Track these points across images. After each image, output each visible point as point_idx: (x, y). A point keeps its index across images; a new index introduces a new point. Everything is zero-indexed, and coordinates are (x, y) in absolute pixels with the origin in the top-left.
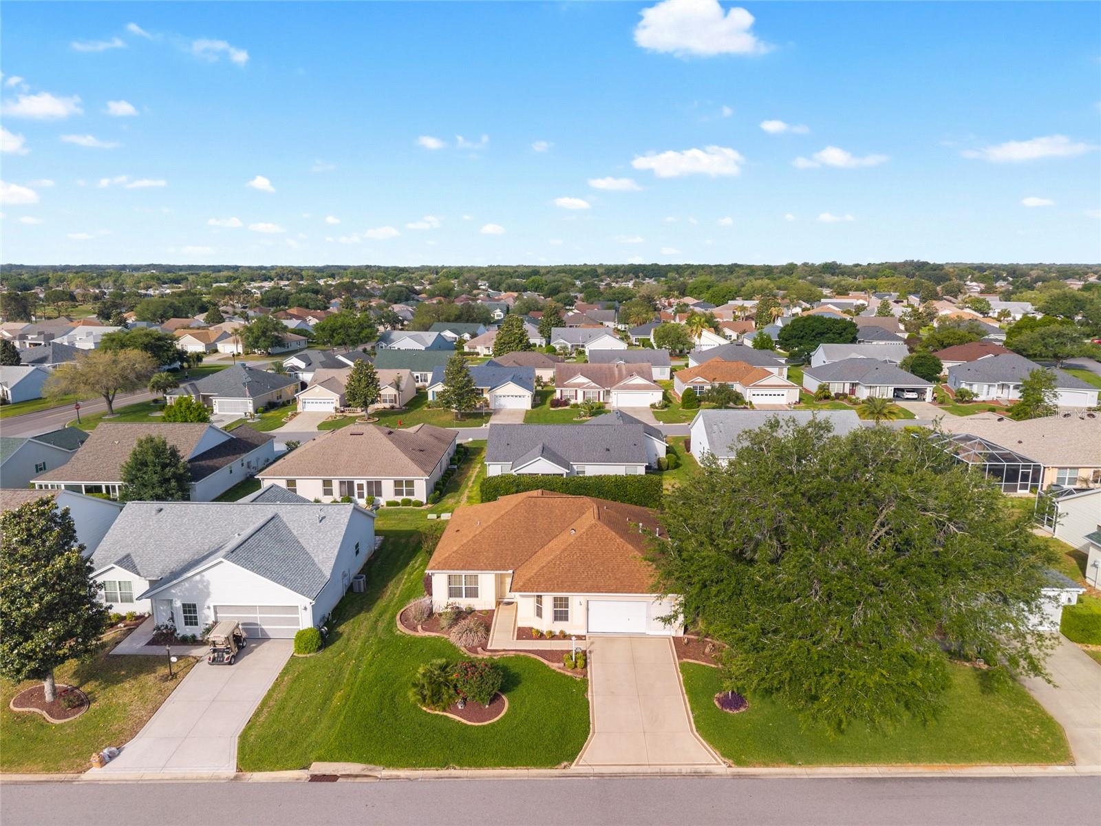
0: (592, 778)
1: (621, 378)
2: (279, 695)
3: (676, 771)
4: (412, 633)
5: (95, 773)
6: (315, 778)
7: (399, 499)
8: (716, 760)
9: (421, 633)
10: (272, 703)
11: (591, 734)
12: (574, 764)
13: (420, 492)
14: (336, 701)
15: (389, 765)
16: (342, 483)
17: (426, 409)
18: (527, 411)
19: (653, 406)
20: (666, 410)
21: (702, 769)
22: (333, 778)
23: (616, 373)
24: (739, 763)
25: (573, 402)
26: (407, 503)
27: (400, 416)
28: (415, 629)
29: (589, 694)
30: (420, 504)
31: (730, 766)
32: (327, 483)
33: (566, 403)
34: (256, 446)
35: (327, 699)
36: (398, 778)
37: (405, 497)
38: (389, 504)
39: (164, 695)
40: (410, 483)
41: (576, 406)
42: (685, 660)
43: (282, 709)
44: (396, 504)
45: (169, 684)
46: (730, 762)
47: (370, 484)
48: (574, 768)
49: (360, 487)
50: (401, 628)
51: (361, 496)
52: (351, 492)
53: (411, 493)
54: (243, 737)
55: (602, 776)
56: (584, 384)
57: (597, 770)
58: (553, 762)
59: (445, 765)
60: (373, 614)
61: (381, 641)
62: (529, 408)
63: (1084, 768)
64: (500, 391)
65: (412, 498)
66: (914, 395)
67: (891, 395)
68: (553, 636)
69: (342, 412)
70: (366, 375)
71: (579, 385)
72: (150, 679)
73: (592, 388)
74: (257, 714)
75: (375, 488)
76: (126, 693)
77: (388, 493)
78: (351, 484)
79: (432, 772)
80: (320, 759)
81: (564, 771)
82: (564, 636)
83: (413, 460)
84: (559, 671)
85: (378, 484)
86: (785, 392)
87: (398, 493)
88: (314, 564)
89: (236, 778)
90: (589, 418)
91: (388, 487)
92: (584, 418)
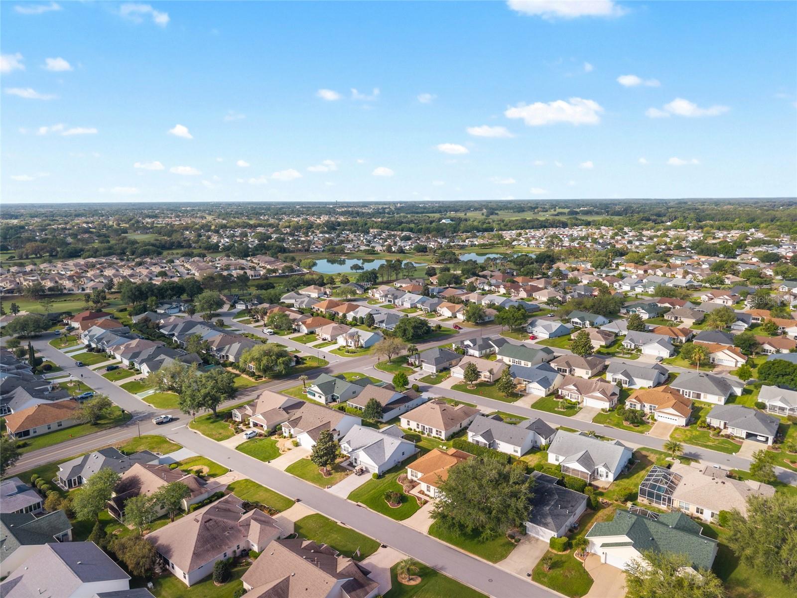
0: (400, 525)
1: (594, 391)
2: (363, 487)
3: (417, 531)
4: (398, 482)
5: (326, 490)
6: (358, 505)
7: (437, 436)
8: (427, 532)
9: (400, 483)
11: (410, 517)
15: (370, 508)
16: (421, 425)
18: (541, 398)
19: (602, 410)
21: (422, 532)
22: (360, 506)
23: (593, 387)
25: (567, 397)
26: (439, 438)
27: (486, 388)
28: (400, 481)
29: (419, 510)
30: (443, 440)
31: (427, 534)
32: (418, 425)
33: (562, 398)
34: (413, 400)
35: (371, 491)
36: (370, 510)
37: (439, 436)
38: (434, 437)
39: (344, 478)
40: (440, 432)
41: (567, 400)
43: (362, 489)
44: (436, 438)
45: (346, 476)
46: (429, 533)
47: (429, 429)
48: (400, 522)
49: (427, 429)
50: (397, 480)
51: (426, 431)
52: (424, 429)
53: (441, 435)
54: (352, 492)
55: (403, 525)
56: (573, 390)
58: (397, 520)
59: (379, 512)
60: (396, 474)
61: (391, 481)
62: (544, 396)
64: (531, 385)
65: (441, 437)
66: (763, 439)
67: (744, 436)
68: (426, 495)
70: (471, 370)
71: (570, 390)
72: (343, 474)
73: (575, 393)
74: (357, 489)
75: (431, 431)
76: (337, 475)
77: (434, 434)
78: (424, 427)
79: (376, 512)
80: (360, 502)
82: (428, 496)
83: (444, 423)
84: (418, 503)
85: (432, 429)
86: (677, 418)
87: (437, 434)
88: (383, 456)
89: (345, 500)
90: (562, 410)
91: (434, 431)
92: (560, 410)
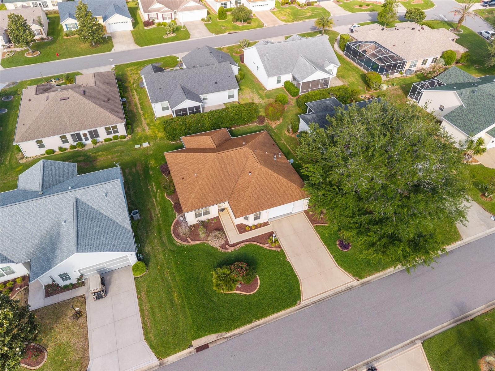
0: (312, 305)
1: (181, 2)
3: (340, 290)
4: (187, 244)
6: (199, 350)
7: (111, 136)
8: (352, 279)
9: (192, 243)
10: (147, 313)
11: (300, 281)
12: (302, 301)
13: (122, 130)
14: (176, 299)
15: (228, 330)
16: (72, 135)
17: (65, 37)
18: (132, 32)
19: (203, 20)
20: (210, 22)
21: (349, 285)
22: (206, 346)
24: (361, 278)
25: (157, 22)
26: (116, 138)
27: (53, 46)
28: (186, 241)
29: (288, 258)
30: (123, 137)
31: (358, 280)
32: (63, 137)
33: (153, 23)
35: (172, 300)
36: (235, 335)
37: (113, 135)
38: (106, 140)
40: (115, 127)
41: (159, 24)
42: (316, 225)
43: (154, 315)
44: (110, 140)
45: (81, 320)
46: (357, 278)
47: (90, 132)
48: (303, 303)
49: (85, 135)
50: (179, 242)
51: (87, 139)
52: (80, 139)
53: (117, 132)
54: (147, 339)
55: (314, 303)
56: (160, 8)
57: (312, 300)
59: (250, 322)
61: (173, 251)
62: (132, 29)
63: (466, 239)
64: (111, 20)
65: (119, 134)
68: (255, 227)
69: (9, 47)
70: (21, 25)
71: (158, 10)
73: (166, 11)
74: (144, 323)
75: (94, 134)
76: (61, 335)
77: (103, 135)
78: (78, 135)
79: (248, 327)
80: (194, 338)
81: (300, 306)
82: (260, 225)
83: (109, 111)
84: (269, 248)
85: (96, 131)
86: (268, 3)
87: (109, 133)
88: (119, 225)
89: (161, 364)
90: (172, 35)
91: (102, 132)
92: (170, 36)
